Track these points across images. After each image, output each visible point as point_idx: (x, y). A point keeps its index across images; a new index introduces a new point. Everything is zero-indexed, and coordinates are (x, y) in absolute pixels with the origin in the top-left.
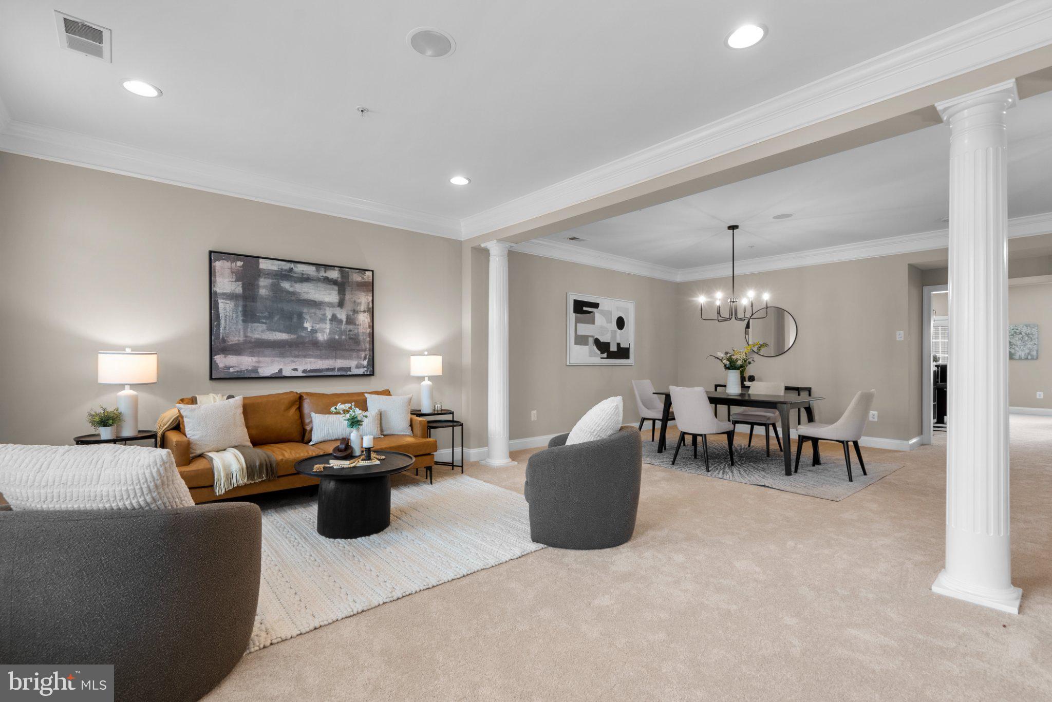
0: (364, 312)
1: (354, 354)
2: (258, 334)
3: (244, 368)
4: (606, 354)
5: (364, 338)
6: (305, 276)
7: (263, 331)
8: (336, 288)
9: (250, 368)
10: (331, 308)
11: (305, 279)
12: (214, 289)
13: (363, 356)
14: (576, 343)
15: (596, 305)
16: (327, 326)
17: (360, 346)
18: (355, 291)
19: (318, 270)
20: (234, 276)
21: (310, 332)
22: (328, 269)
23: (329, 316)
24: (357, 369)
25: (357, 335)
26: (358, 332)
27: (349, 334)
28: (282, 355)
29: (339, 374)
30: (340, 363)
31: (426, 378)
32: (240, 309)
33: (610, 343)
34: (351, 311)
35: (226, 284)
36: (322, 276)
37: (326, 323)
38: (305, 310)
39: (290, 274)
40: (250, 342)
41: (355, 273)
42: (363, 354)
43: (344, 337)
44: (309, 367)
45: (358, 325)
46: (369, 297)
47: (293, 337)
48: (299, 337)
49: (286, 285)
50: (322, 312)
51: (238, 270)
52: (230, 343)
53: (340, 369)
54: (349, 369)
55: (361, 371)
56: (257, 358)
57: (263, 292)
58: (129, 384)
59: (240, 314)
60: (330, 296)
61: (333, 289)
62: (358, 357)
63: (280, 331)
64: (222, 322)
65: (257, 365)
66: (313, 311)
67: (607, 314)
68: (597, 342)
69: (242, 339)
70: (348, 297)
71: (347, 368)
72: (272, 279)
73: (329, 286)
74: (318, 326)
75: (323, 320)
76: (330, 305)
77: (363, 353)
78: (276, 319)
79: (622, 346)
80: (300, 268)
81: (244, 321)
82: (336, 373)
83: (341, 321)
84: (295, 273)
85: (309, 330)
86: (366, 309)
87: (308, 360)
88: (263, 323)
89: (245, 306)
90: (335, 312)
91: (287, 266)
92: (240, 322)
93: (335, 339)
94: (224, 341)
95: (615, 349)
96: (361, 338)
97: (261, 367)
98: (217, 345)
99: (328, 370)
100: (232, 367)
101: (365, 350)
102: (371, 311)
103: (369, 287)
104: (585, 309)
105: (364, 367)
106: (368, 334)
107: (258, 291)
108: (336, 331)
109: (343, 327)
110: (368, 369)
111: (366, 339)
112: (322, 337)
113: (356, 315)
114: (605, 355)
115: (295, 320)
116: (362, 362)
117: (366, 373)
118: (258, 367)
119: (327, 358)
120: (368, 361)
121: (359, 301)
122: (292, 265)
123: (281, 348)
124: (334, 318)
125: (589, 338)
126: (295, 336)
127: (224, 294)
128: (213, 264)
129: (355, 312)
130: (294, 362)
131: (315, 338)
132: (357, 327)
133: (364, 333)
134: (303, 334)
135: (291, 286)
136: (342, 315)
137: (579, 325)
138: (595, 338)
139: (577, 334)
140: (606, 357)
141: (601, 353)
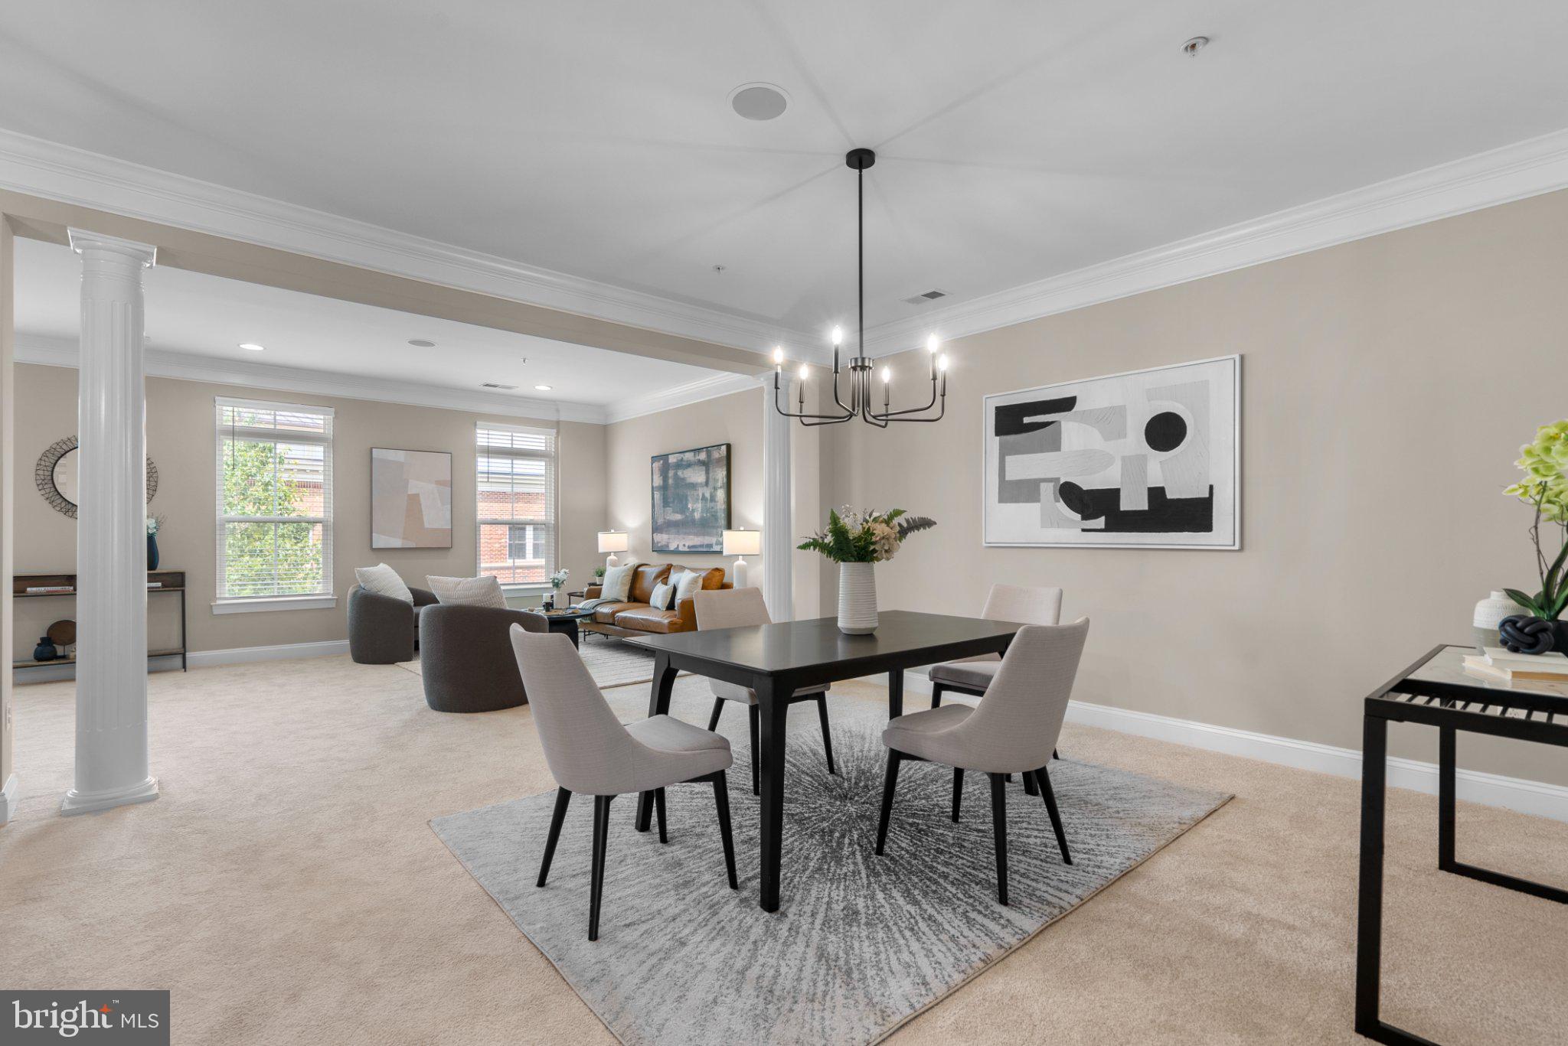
0: (721, 487)
1: (715, 531)
2: (669, 516)
3: (663, 543)
4: (1103, 519)
6: (689, 463)
7: (670, 514)
8: (704, 468)
9: (666, 543)
10: (702, 488)
11: (689, 465)
12: (653, 485)
14: (1002, 499)
15: (1066, 404)
16: (699, 506)
17: (718, 523)
18: (715, 468)
19: (695, 455)
20: (659, 473)
21: (691, 512)
22: (701, 452)
23: (701, 496)
24: (717, 546)
25: (716, 512)
26: (717, 509)
27: (712, 511)
28: (678, 533)
30: (707, 540)
31: (740, 557)
32: (662, 497)
33: (1117, 491)
34: (713, 488)
35: (657, 480)
36: (697, 460)
37: (699, 503)
38: (689, 493)
39: (682, 463)
40: (666, 523)
41: (715, 450)
42: (720, 531)
43: (708, 514)
44: (691, 543)
45: (717, 502)
46: (724, 472)
47: (683, 517)
48: (687, 517)
49: (680, 473)
50: (697, 493)
51: (661, 468)
52: (659, 524)
53: (707, 545)
54: (711, 546)
55: (719, 548)
56: (668, 536)
58: (613, 552)
59: (662, 501)
60: (701, 477)
61: (703, 470)
62: (717, 534)
63: (678, 513)
64: (656, 508)
65: (668, 541)
66: (692, 492)
67: (1110, 421)
68: (1070, 494)
69: (663, 520)
70: (710, 475)
71: (711, 544)
72: (674, 470)
73: (700, 467)
74: (695, 506)
75: (697, 500)
76: (701, 485)
77: (720, 529)
78: (676, 503)
79: (1170, 495)
80: (686, 457)
81: (664, 507)
82: (705, 549)
83: (707, 499)
84: (684, 461)
85: (691, 510)
86: (722, 485)
87: (690, 536)
88: (671, 507)
89: (664, 494)
90: (704, 491)
91: (681, 457)
92: (662, 507)
93: (703, 516)
94: (657, 523)
95: (1144, 505)
96: (719, 514)
97: (670, 543)
98: (656, 529)
99: (701, 546)
100: (660, 542)
101: (721, 527)
102: (728, 486)
103: (727, 461)
104: (1027, 420)
106: (723, 510)
107: (669, 482)
108: (705, 509)
109: (708, 505)
111: (722, 515)
112: (697, 516)
113: (715, 492)
114: (1100, 522)
115: (684, 502)
116: (719, 539)
119: (700, 535)
121: (717, 477)
122: (682, 455)
123: (678, 527)
124: (703, 497)
125: (1043, 486)
127: (656, 487)
128: (653, 466)
129: (715, 489)
130: (684, 538)
131: (693, 517)
133: (720, 509)
134: (688, 514)
135: (682, 474)
136: (707, 493)
137: (1010, 460)
138: (1061, 482)
139: (1007, 479)
140: (1103, 527)
141: (1084, 518)
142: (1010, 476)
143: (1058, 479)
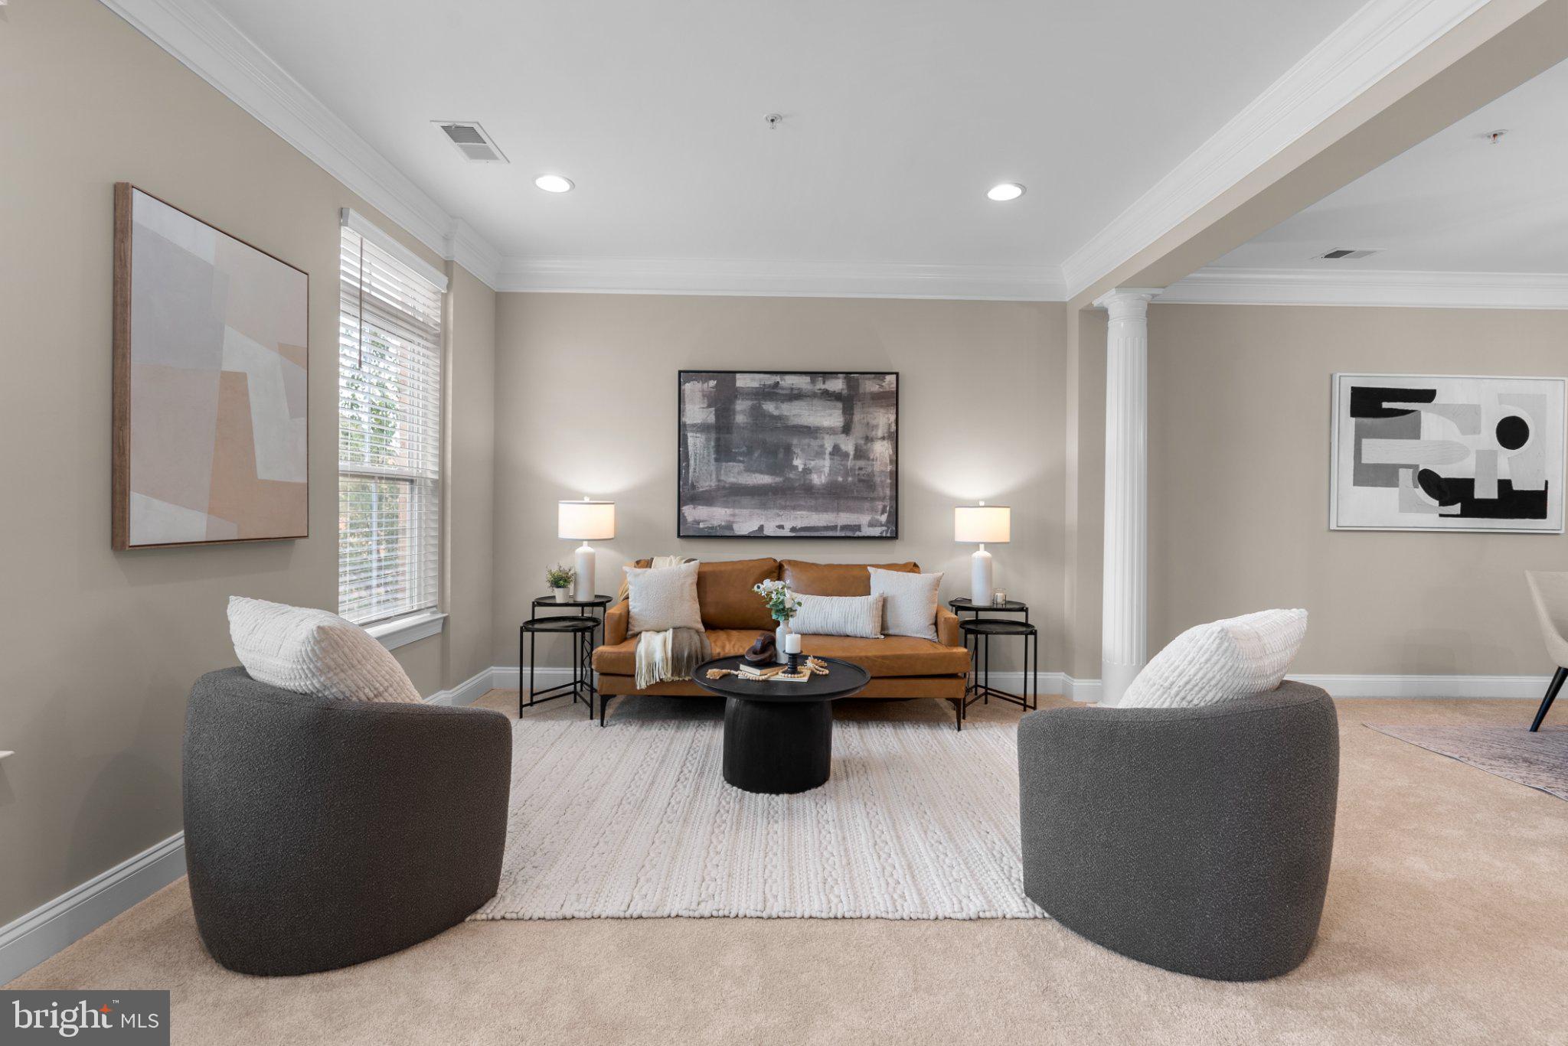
0: (883, 438)
1: (867, 505)
2: (734, 477)
3: (716, 523)
4: (1458, 505)
5: (883, 479)
6: (796, 392)
7: (739, 473)
8: (840, 405)
9: (723, 524)
10: (832, 436)
11: (795, 396)
12: (683, 419)
13: (880, 507)
14: (1357, 483)
15: (1427, 396)
16: (826, 464)
17: (875, 493)
18: (869, 407)
19: (813, 382)
20: (706, 401)
21: (802, 472)
22: (828, 379)
23: (829, 448)
24: (871, 529)
25: (871, 475)
26: (873, 471)
27: (859, 474)
28: (763, 506)
29: (843, 535)
30: (845, 518)
31: (982, 546)
32: (713, 444)
33: (1472, 481)
34: (862, 438)
35: (698, 413)
36: (820, 389)
37: (824, 459)
38: (795, 441)
39: (775, 390)
40: (724, 488)
41: (869, 379)
42: (880, 505)
43: (850, 479)
44: (799, 524)
45: (873, 460)
46: (890, 415)
47: (779, 479)
48: (787, 479)
49: (770, 407)
50: (818, 442)
51: (711, 392)
52: (701, 490)
53: (844, 528)
54: (858, 528)
55: (876, 531)
56: (731, 510)
57: (740, 419)
58: (586, 540)
59: (712, 450)
60: (830, 417)
61: (835, 408)
62: (873, 510)
63: (761, 472)
64: (692, 462)
65: (731, 519)
66: (806, 441)
67: (1466, 417)
68: (1429, 481)
69: (714, 484)
70: (857, 417)
71: (855, 526)
72: (752, 399)
73: (829, 403)
74: (813, 463)
75: (820, 454)
76: (831, 431)
77: (881, 503)
78: (756, 455)
79: (1519, 487)
80: (789, 381)
81: (717, 460)
82: (838, 534)
83: (846, 455)
84: (783, 389)
85: (800, 470)
86: (886, 435)
87: (798, 513)
88: (740, 461)
89: (718, 440)
90: (838, 442)
91: (770, 380)
92: (713, 461)
93: (836, 481)
94: (693, 487)
95: (1493, 495)
96: (878, 479)
97: (737, 522)
98: (687, 495)
99: (827, 528)
100: (703, 521)
101: (883, 499)
102: (894, 437)
103: (892, 399)
104: (1386, 405)
105: (882, 525)
106: (888, 474)
107: (734, 418)
108: (841, 470)
109: (850, 463)
110: (888, 528)
111: (885, 481)
112: (818, 480)
113: (869, 444)
114: (1456, 508)
115: (781, 455)
116: (878, 517)
117: (884, 535)
118: (733, 522)
119: (826, 510)
120: (889, 516)
121: (874, 422)
122: (777, 378)
123: (761, 496)
124: (836, 450)
125: (1402, 471)
126: (781, 479)
127: (694, 425)
128: (682, 387)
129: (869, 439)
130: (779, 515)
131: (808, 481)
132: (870, 462)
133: (882, 472)
134: (791, 476)
135: (777, 408)
136: (848, 446)
137: (1366, 443)
138: (1421, 469)
139: (1363, 462)
140: (1459, 513)
141: (1442, 504)
142: (1366, 459)
143: (1417, 466)
